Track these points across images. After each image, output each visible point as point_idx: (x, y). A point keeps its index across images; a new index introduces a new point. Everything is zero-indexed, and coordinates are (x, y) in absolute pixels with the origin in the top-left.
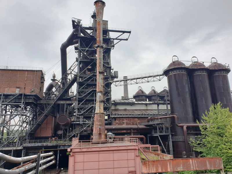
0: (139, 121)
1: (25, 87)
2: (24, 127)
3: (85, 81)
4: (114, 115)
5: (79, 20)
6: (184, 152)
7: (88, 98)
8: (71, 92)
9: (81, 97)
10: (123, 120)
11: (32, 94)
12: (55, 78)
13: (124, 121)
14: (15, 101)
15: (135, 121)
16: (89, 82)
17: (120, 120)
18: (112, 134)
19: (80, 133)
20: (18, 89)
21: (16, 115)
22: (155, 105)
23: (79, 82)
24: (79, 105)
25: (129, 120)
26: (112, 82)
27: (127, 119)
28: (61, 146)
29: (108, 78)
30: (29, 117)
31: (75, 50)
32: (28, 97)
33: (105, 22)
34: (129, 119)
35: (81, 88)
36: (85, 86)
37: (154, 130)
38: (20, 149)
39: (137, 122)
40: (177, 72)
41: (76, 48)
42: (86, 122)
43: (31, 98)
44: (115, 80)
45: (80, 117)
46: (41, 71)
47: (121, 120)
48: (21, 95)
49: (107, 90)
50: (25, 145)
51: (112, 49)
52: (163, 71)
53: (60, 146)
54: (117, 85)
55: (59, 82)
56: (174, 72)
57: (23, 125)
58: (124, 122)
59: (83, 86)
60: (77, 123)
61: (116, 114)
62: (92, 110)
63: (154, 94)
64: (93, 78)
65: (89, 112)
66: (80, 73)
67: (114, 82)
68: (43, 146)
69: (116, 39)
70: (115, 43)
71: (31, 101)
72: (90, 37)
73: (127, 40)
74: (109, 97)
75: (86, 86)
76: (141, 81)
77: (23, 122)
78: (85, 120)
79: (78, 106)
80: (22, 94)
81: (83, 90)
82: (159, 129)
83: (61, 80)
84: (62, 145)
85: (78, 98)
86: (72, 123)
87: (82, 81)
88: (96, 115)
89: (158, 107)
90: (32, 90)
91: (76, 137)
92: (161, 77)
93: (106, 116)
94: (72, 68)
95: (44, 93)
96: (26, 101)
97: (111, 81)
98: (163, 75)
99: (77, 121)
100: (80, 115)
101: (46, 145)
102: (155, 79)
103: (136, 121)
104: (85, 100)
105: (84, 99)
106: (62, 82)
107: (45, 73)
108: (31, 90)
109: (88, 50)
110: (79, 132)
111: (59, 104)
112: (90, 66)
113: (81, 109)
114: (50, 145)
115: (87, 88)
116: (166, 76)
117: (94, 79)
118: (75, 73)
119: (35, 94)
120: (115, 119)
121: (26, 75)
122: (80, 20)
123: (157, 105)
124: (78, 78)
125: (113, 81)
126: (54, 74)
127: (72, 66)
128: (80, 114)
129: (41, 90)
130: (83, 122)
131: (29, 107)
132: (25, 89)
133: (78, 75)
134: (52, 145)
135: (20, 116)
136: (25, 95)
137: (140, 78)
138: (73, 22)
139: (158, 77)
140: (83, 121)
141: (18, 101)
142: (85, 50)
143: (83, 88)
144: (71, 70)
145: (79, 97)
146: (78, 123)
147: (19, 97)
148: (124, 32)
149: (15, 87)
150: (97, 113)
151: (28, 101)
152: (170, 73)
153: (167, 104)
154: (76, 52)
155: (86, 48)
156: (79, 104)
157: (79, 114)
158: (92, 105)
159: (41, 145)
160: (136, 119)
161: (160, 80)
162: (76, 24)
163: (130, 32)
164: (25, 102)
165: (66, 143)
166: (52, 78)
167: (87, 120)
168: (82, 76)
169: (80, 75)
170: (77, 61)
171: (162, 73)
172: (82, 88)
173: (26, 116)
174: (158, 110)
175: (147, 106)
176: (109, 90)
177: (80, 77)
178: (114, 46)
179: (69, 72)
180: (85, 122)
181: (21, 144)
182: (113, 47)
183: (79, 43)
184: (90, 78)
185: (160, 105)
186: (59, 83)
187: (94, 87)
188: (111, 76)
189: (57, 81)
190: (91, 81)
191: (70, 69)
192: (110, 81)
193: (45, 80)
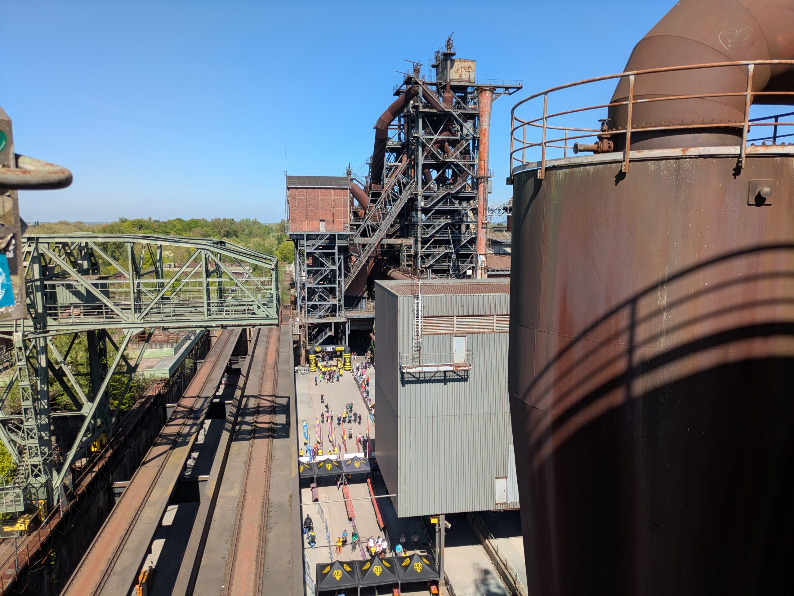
1: (333, 220)
7: (437, 237)
9: (427, 236)
16: (438, 206)
20: (324, 224)
24: (423, 250)
36: (432, 215)
45: (427, 272)
50: (348, 316)
59: (429, 215)
64: (446, 199)
66: (423, 189)
71: (346, 245)
79: (421, 252)
80: (335, 235)
81: (428, 222)
90: (347, 225)
93: (468, 269)
100: (426, 268)
105: (431, 240)
108: (344, 224)
109: (438, 140)
113: (428, 256)
115: (435, 219)
121: (333, 196)
124: (420, 198)
128: (427, 266)
132: (333, 222)
140: (432, 278)
142: (432, 139)
145: (424, 237)
149: (318, 220)
155: (433, 135)
157: (423, 266)
158: (446, 251)
167: (437, 277)
168: (427, 194)
169: (422, 192)
172: (427, 217)
183: (420, 124)
184: (442, 199)
190: (443, 204)
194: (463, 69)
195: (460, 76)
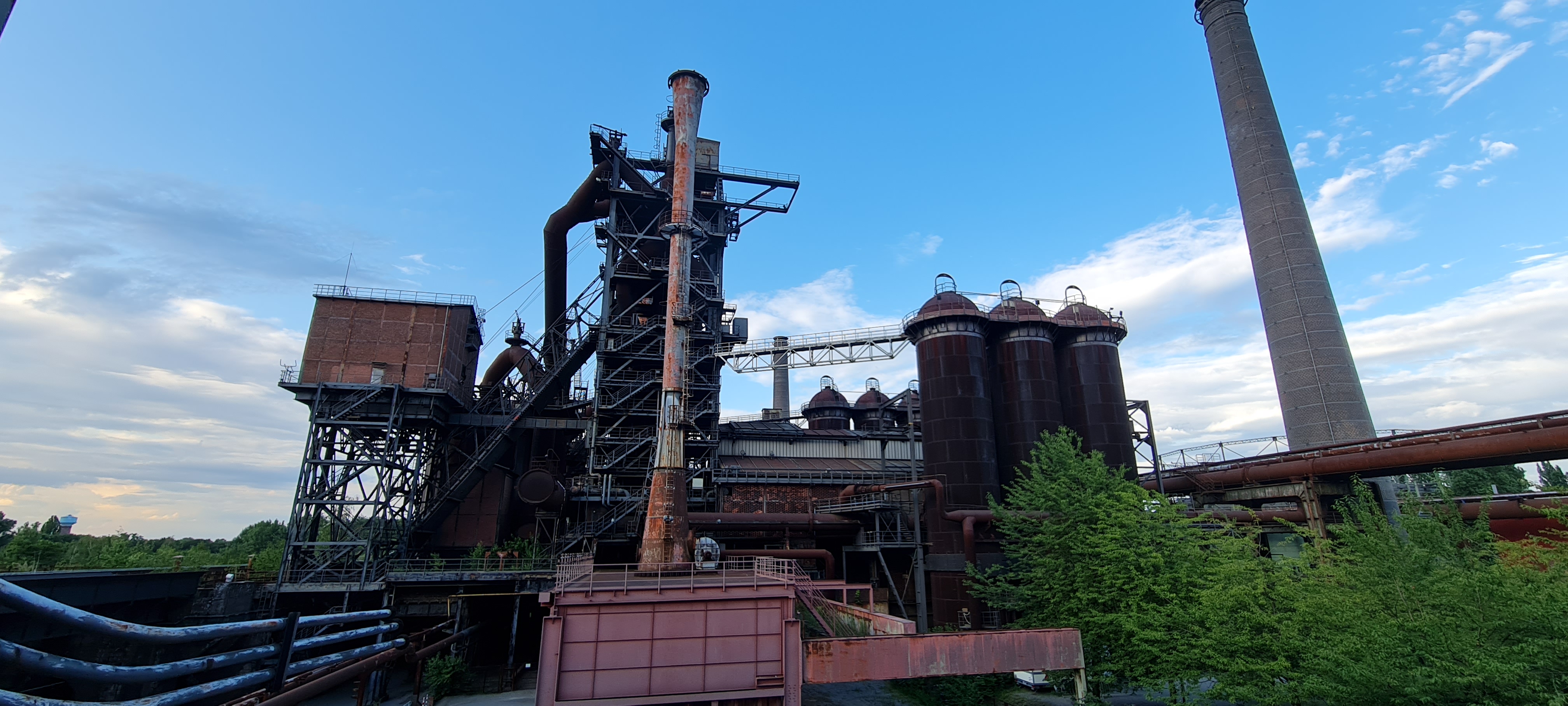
0: (814, 499)
1: (404, 366)
2: (396, 510)
3: (627, 348)
4: (725, 476)
5: (616, 135)
6: (965, 610)
7: (634, 412)
8: (576, 388)
9: (610, 407)
10: (758, 494)
11: (430, 390)
12: (523, 336)
13: (761, 499)
14: (364, 415)
15: (801, 498)
16: (640, 353)
17: (748, 495)
18: (714, 542)
19: (600, 537)
20: (381, 372)
21: (367, 466)
22: (873, 443)
23: (605, 353)
24: (603, 436)
25: (781, 494)
26: (726, 358)
27: (771, 492)
28: (529, 583)
29: (712, 342)
30: (416, 473)
31: (597, 238)
32: (417, 402)
33: (711, 145)
34: (779, 491)
35: (611, 376)
36: (626, 368)
37: (866, 530)
38: (375, 592)
39: (809, 501)
40: (948, 331)
41: (601, 233)
42: (625, 499)
43: (428, 406)
44: (737, 348)
45: (602, 480)
46: (472, 307)
47: (749, 492)
48: (387, 393)
49: (707, 386)
50: (393, 575)
51: (734, 238)
52: (902, 326)
53: (523, 585)
54: (740, 367)
55: (533, 347)
56: (940, 330)
57: (392, 503)
58: (762, 503)
59: (620, 369)
60: (592, 498)
61: (733, 472)
62: (648, 455)
63: (872, 405)
64: (655, 341)
65: (637, 463)
66: (610, 321)
67: (732, 357)
68: (461, 581)
69: (747, 206)
70: (741, 221)
71: (426, 417)
72: (654, 197)
73: (785, 210)
74: (710, 411)
75: (630, 370)
76: (826, 358)
77: (392, 492)
78: (620, 490)
79: (596, 440)
80: (391, 390)
81: (617, 382)
82: (882, 527)
83: (542, 341)
84: (532, 580)
85: (599, 411)
86: (574, 499)
87: (615, 350)
88: (655, 472)
89: (883, 448)
90: (432, 376)
91: (587, 550)
92: (896, 344)
93: (697, 477)
94: (583, 303)
95: (476, 389)
96: (404, 414)
97: (721, 355)
98: (903, 339)
99: (591, 494)
100: (602, 472)
101: (473, 577)
102: (875, 351)
103: (805, 499)
104: (624, 418)
105: (621, 416)
106: (544, 348)
107: (485, 317)
108: (428, 374)
109: (643, 240)
110: (597, 534)
111: (530, 431)
112: (647, 297)
113: (609, 449)
114: (488, 578)
115: (632, 376)
116: (914, 344)
117: (658, 343)
118: (593, 321)
119: (440, 391)
120: (729, 488)
121: (413, 320)
122: (622, 135)
123: (879, 442)
124: (603, 336)
125: (726, 354)
126: (519, 321)
127: (582, 294)
129: (464, 377)
130: (613, 499)
131: (417, 437)
132: (404, 370)
133: (603, 328)
134: (493, 578)
135: (379, 468)
136: (405, 395)
137: (822, 347)
138: (596, 139)
139: (886, 346)
140: (612, 494)
141: (375, 415)
142: (634, 239)
143: (619, 376)
144: (580, 311)
145: (604, 407)
146: (597, 499)
147: (378, 401)
148: (774, 184)
149: (369, 364)
150: (659, 468)
151: (413, 417)
152: (926, 332)
153: (913, 438)
154: (599, 246)
155: (636, 234)
156: (600, 432)
157: (599, 467)
158: (649, 439)
159: (453, 578)
160: (806, 493)
161: (892, 357)
162: (603, 146)
163: (795, 186)
164: (404, 419)
165: (545, 573)
166: (512, 336)
167: (626, 491)
168: (617, 331)
169: (609, 326)
170: (602, 276)
171: (898, 331)
172: (615, 373)
173: (405, 470)
174: (883, 459)
175: (845, 445)
176: (714, 387)
177: (609, 336)
178: (737, 231)
179: (571, 315)
180: (619, 498)
181: (380, 573)
182: (734, 235)
183: (613, 213)
184: (646, 339)
185: (890, 444)
186: (536, 355)
187: (658, 372)
188: (723, 334)
189: (527, 347)
190: (649, 351)
191: (575, 304)
192: (716, 355)
193: (485, 340)
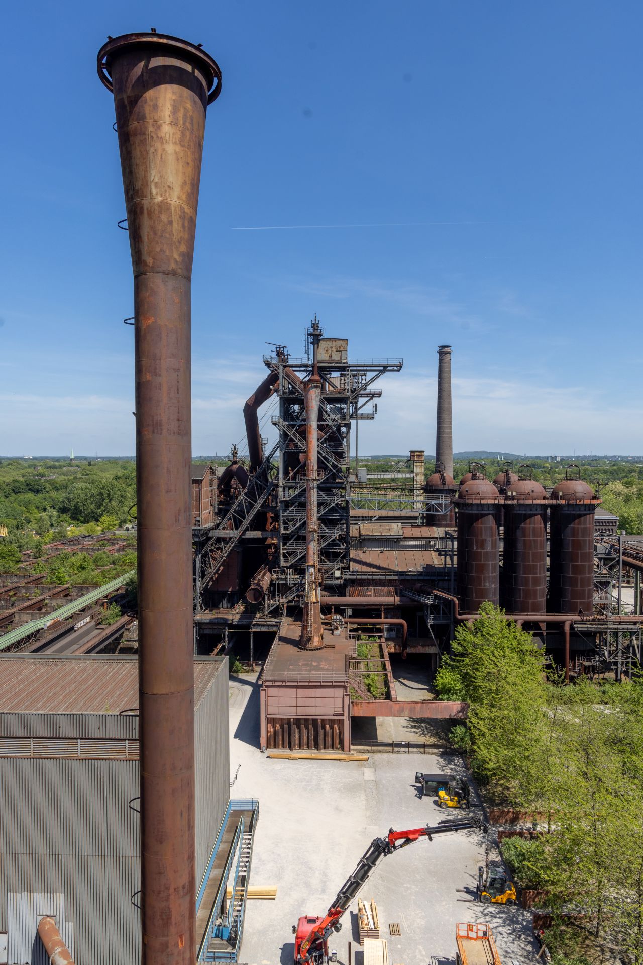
0: (401, 586)
3: (295, 497)
9: (288, 532)
10: (369, 584)
12: (238, 457)
13: (371, 587)
17: (363, 587)
18: (341, 618)
23: (283, 501)
24: (286, 547)
25: (382, 584)
27: (376, 583)
33: (341, 343)
34: (381, 582)
35: (288, 512)
36: (295, 508)
42: (299, 582)
45: (287, 571)
58: (371, 589)
59: (292, 508)
60: (282, 582)
61: (354, 573)
66: (285, 479)
68: (226, 623)
78: (297, 577)
79: (283, 549)
81: (291, 516)
85: (283, 534)
86: (274, 582)
87: (288, 499)
90: (198, 519)
93: (337, 570)
99: (282, 579)
104: (296, 536)
108: (195, 518)
113: (291, 554)
115: (299, 512)
120: (352, 581)
124: (281, 490)
128: (288, 566)
130: (293, 582)
133: (281, 484)
140: (293, 579)
143: (292, 512)
145: (285, 532)
146: (284, 582)
148: (386, 366)
155: (296, 421)
157: (285, 564)
166: (231, 458)
169: (284, 483)
172: (289, 510)
177: (285, 488)
180: (296, 582)
189: (240, 463)
194: (333, 349)
195: (331, 356)
